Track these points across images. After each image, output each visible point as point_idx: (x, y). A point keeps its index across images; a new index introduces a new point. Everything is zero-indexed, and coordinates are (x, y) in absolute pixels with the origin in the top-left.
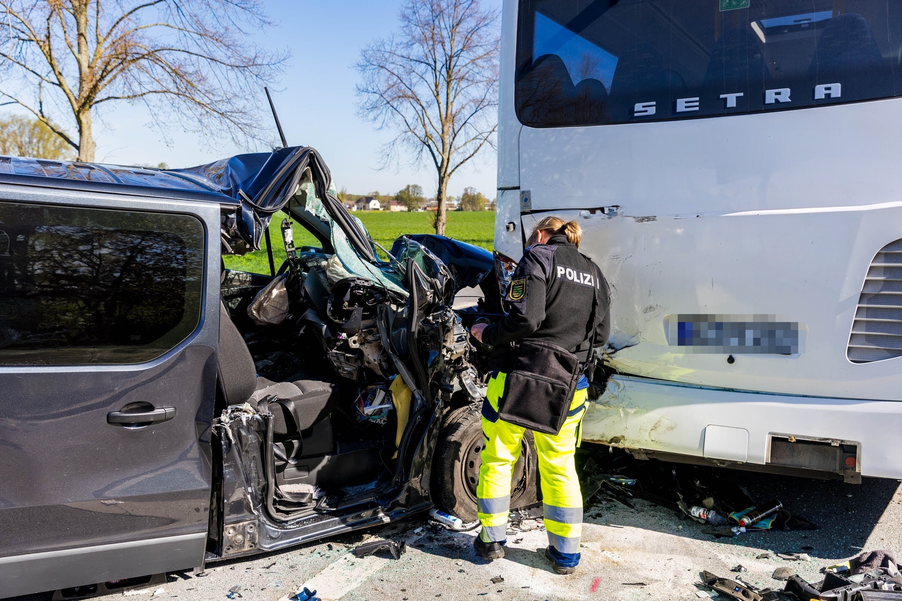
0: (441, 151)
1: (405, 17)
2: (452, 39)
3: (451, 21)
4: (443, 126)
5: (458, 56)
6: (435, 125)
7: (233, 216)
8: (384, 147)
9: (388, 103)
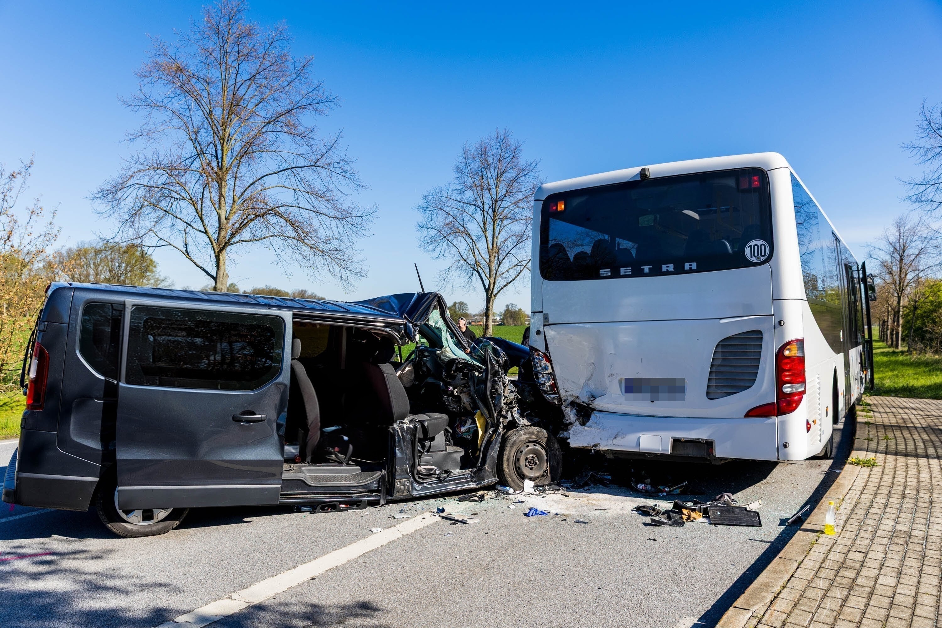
0: (488, 275)
1: (458, 170)
2: (497, 186)
3: (496, 172)
4: (490, 257)
5: (502, 200)
6: (483, 256)
7: (402, 326)
8: (441, 273)
9: (445, 237)
